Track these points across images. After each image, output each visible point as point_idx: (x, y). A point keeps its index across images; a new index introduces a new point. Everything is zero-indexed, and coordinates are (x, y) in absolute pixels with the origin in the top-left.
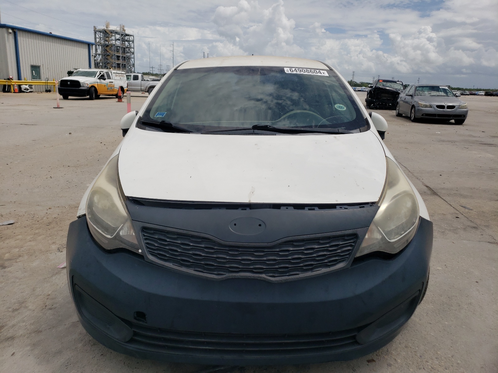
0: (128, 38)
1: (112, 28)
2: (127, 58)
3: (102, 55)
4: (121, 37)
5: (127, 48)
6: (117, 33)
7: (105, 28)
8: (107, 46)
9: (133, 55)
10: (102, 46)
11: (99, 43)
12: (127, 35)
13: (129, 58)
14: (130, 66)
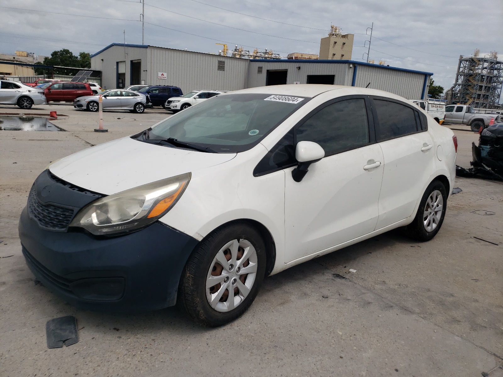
0: (498, 66)
1: (481, 56)
2: (492, 88)
3: (462, 85)
4: (491, 65)
5: (495, 77)
6: (485, 61)
7: (473, 56)
8: (471, 75)
9: (501, 85)
10: (464, 75)
11: (462, 73)
12: (498, 63)
13: (495, 88)
14: (493, 97)
